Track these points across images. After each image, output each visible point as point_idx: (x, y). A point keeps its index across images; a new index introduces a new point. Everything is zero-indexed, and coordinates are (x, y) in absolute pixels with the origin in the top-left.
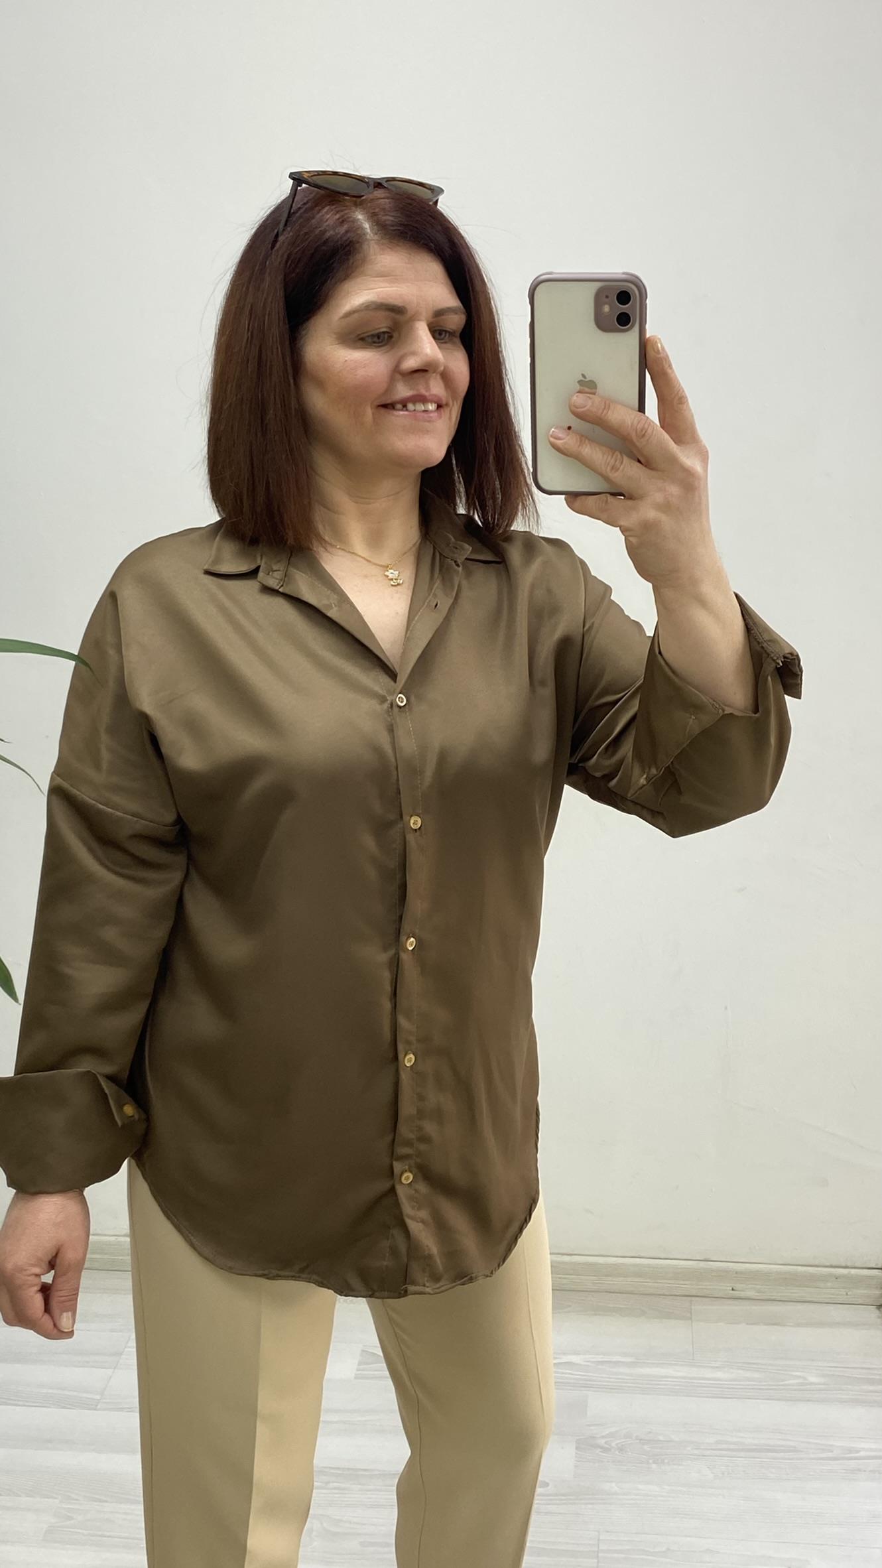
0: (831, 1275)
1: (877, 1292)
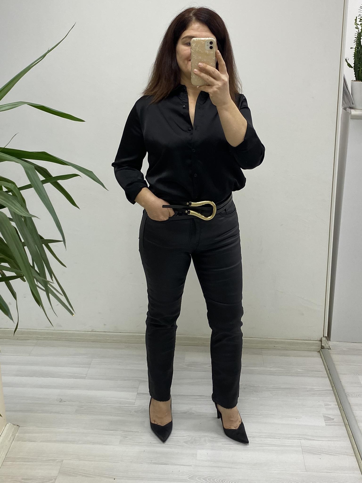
0: (304, 343)
1: (317, 347)
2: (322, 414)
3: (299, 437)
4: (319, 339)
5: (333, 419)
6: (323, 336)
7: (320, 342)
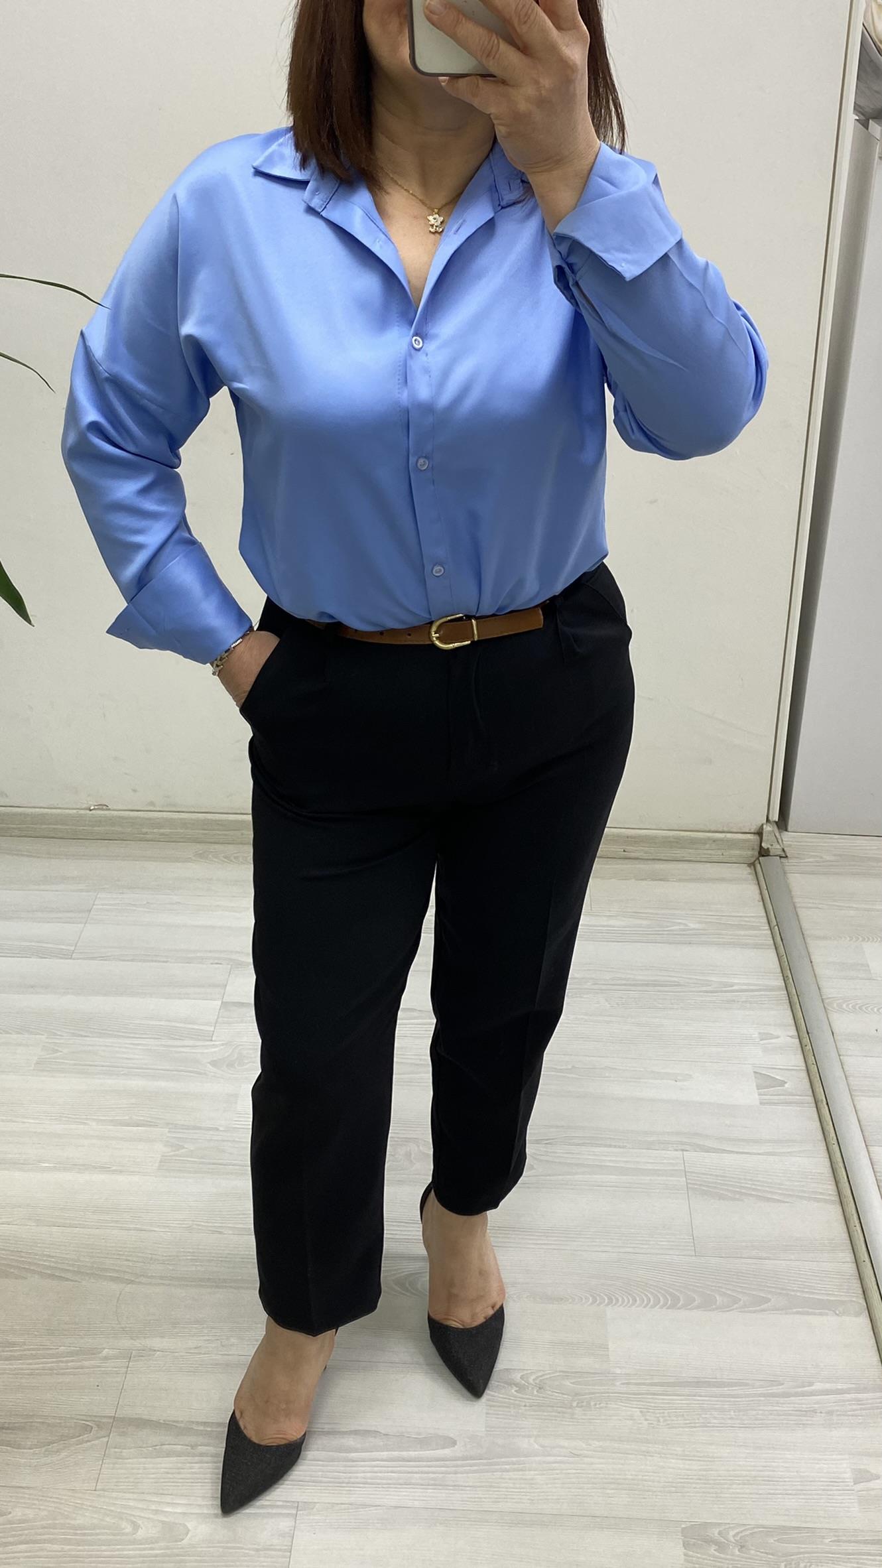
0: (709, 839)
1: (750, 853)
2: (750, 1066)
3: (682, 1143)
4: (754, 828)
5: (783, 1083)
6: (768, 820)
7: (757, 837)
